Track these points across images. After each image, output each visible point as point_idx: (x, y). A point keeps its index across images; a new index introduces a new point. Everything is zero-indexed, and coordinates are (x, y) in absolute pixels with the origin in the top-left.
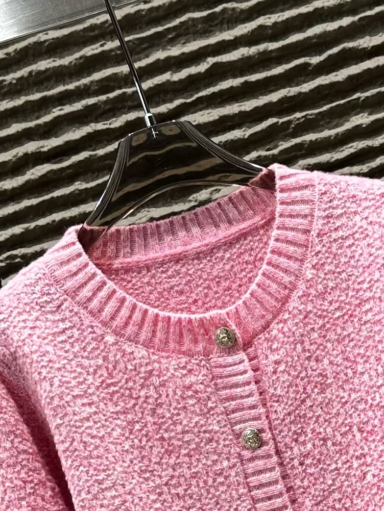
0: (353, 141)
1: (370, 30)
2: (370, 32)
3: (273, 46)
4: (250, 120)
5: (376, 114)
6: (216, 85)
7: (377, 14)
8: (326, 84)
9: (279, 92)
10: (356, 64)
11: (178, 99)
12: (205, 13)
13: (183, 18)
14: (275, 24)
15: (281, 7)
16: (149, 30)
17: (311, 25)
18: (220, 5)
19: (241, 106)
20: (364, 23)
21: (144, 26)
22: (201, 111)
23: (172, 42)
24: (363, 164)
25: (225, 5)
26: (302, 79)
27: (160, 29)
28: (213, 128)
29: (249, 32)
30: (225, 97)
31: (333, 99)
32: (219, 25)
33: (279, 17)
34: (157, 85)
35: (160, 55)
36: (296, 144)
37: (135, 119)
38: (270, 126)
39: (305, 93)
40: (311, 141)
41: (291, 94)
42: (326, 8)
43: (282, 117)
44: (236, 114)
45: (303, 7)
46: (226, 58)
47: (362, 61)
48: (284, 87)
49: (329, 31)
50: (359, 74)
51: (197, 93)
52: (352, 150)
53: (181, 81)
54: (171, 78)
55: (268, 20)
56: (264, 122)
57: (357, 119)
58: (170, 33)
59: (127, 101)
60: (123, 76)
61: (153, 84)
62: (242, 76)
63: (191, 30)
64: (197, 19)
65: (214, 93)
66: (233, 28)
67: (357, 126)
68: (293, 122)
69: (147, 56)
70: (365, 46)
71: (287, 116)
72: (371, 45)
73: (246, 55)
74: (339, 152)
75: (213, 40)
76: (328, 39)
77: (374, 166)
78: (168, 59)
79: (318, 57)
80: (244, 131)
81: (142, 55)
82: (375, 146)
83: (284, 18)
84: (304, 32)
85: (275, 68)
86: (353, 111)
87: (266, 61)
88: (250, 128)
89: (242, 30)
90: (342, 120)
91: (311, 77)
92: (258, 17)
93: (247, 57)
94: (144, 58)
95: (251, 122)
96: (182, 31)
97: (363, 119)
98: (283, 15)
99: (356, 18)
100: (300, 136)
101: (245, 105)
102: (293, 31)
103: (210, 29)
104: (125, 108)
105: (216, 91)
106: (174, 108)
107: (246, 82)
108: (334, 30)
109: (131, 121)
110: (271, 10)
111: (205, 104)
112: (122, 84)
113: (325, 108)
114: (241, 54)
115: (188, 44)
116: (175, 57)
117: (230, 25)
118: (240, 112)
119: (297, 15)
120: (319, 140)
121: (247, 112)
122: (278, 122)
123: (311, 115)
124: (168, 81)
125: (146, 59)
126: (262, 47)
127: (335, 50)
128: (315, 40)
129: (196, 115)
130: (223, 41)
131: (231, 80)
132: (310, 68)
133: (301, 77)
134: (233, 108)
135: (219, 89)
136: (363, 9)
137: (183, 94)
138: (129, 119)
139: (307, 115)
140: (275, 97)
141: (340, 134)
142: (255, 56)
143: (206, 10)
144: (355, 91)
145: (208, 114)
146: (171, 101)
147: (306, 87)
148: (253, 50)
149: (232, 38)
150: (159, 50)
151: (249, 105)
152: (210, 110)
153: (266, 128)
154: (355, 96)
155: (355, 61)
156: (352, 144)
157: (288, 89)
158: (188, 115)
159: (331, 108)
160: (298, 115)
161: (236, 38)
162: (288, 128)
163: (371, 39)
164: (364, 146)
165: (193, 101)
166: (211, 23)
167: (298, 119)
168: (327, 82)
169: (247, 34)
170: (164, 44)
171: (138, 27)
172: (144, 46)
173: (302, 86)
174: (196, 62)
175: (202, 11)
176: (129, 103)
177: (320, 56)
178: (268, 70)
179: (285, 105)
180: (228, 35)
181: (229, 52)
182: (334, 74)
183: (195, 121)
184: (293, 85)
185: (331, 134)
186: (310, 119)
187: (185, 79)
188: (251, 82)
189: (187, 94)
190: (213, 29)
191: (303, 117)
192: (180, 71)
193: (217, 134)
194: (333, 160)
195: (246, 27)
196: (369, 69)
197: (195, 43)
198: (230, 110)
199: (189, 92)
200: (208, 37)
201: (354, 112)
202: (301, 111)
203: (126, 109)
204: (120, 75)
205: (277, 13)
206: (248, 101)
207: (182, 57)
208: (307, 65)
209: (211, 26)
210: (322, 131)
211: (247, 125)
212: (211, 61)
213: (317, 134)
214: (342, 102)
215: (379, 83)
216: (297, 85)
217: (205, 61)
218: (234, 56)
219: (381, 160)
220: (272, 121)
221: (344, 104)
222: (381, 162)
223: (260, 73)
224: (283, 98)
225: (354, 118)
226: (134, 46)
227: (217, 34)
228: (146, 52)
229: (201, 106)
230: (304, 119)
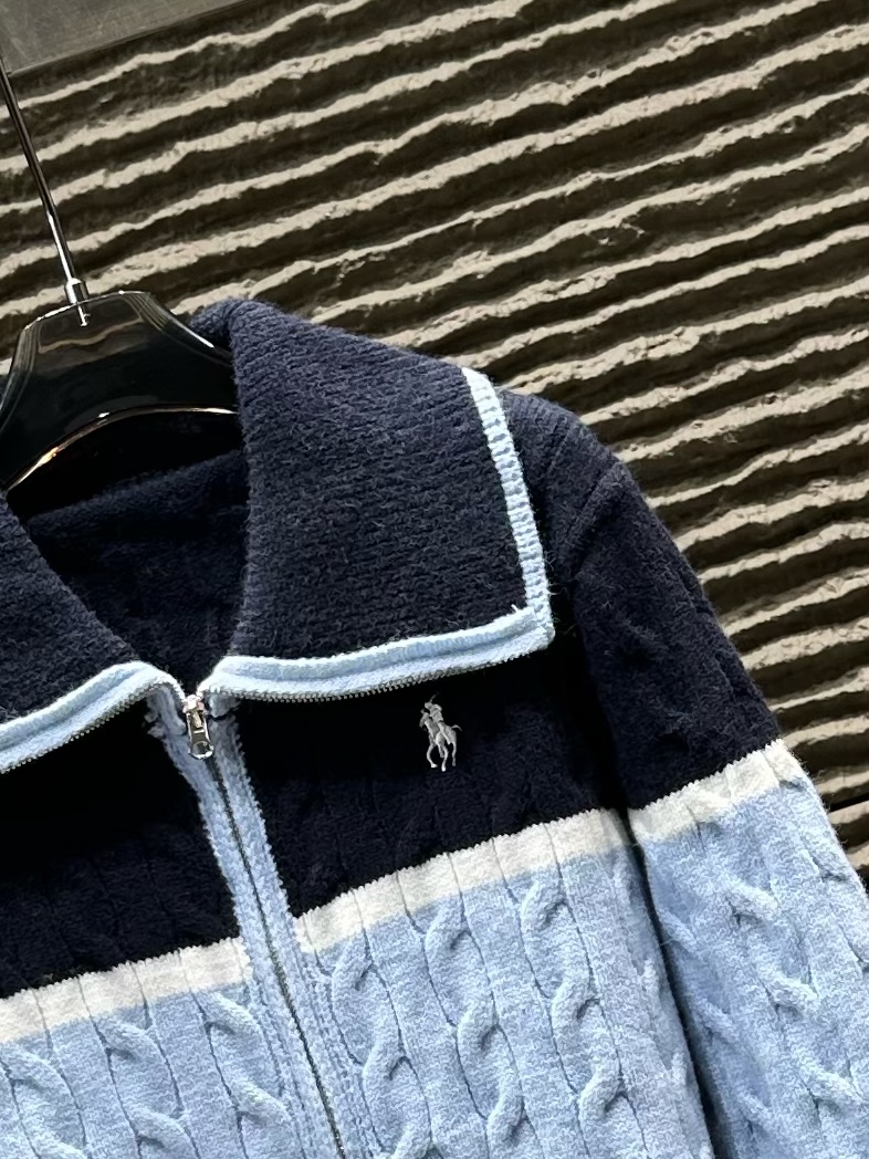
0: (459, 306)
1: (493, 87)
2: (493, 91)
3: (304, 119)
4: (259, 264)
5: (504, 252)
6: (192, 196)
7: (508, 57)
8: (407, 196)
9: (315, 208)
10: (465, 154)
11: (120, 222)
12: (172, 55)
13: (130, 65)
14: (309, 76)
15: (319, 43)
16: (63, 87)
17: (378, 78)
18: (202, 37)
19: (240, 236)
20: (481, 73)
21: (54, 78)
22: (163, 245)
23: (108, 111)
24: (479, 351)
25: (210, 39)
26: (361, 183)
27: (84, 85)
28: (185, 280)
29: (257, 92)
30: (209, 220)
31: (420, 223)
32: (198, 79)
33: (316, 62)
34: (79, 197)
35: (85, 136)
36: (348, 313)
37: (35, 263)
38: (297, 277)
39: (365, 213)
40: (376, 307)
41: (339, 214)
42: (407, 45)
43: (320, 257)
44: (232, 253)
45: (364, 43)
46: (212, 142)
47: (478, 148)
48: (325, 200)
49: (414, 91)
50: (471, 174)
51: (156, 211)
52: (457, 325)
53: (124, 187)
54: (105, 182)
55: (294, 69)
56: (285, 269)
57: (466, 262)
58: (104, 94)
59: (19, 227)
60: (12, 178)
61: (70, 193)
62: (243, 177)
63: (145, 88)
64: (157, 66)
65: (188, 212)
66: (225, 83)
67: (467, 277)
68: (342, 269)
69: (59, 139)
70: (484, 119)
71: (332, 257)
72: (495, 117)
73: (250, 138)
74: (430, 326)
75: (186, 108)
76: (412, 106)
77: (500, 356)
78: (100, 144)
79: (391, 140)
80: (246, 286)
81: (49, 137)
82: (501, 316)
83: (326, 65)
84: (365, 91)
85: (307, 161)
86: (459, 246)
87: (289, 147)
88: (257, 279)
89: (243, 87)
90: (438, 264)
91: (376, 179)
92: (274, 63)
93: (253, 142)
94: (53, 143)
95: (261, 268)
96: (127, 90)
97: (478, 263)
98: (324, 59)
99: (467, 64)
100: (357, 295)
101: (248, 235)
102: (344, 90)
103: (182, 85)
104: (16, 240)
105: (192, 207)
106: (111, 242)
107: (251, 190)
108: (424, 88)
109: (28, 266)
110: (301, 48)
111: (172, 233)
112: (11, 193)
113: (404, 241)
114: (242, 134)
115: (138, 115)
116: (113, 141)
117: (221, 78)
118: (239, 249)
119: (352, 60)
120: (392, 303)
121: (252, 248)
122: (312, 269)
123: (377, 255)
124: (100, 187)
125: (58, 144)
126: (282, 121)
127: (425, 127)
128: (385, 108)
129: (155, 253)
130: (208, 109)
131: (221, 186)
132: (376, 163)
133: (359, 179)
134: (225, 240)
135: (198, 204)
136: (480, 47)
137: (129, 213)
138: (24, 263)
139: (369, 254)
140: (306, 219)
141: (433, 293)
142: (268, 138)
143: (173, 48)
144: (462, 206)
145: (178, 252)
146: (105, 226)
147: (368, 200)
148: (265, 127)
149: (224, 104)
150: (81, 127)
151: (256, 235)
152: (181, 245)
153: (290, 281)
154: (463, 218)
155: (463, 149)
156: (456, 313)
157: (333, 203)
158: (138, 253)
159: (417, 241)
160: (352, 255)
161: (232, 104)
162: (333, 280)
163: (494, 107)
164: (480, 315)
165: (148, 227)
166: (182, 74)
167: (353, 263)
168: (408, 190)
169: (254, 96)
170: (91, 116)
171: (41, 83)
172: (54, 119)
173: (359, 198)
174: (155, 151)
175: (166, 50)
176: (24, 231)
177: (395, 138)
178: (293, 167)
179: (328, 235)
180: (216, 98)
181: (218, 130)
182: (423, 174)
183: (151, 266)
184: (342, 195)
185: (415, 293)
186: (374, 262)
187: (131, 184)
188: (261, 190)
189: (134, 214)
190: (188, 84)
191: (361, 259)
192: (123, 169)
193: (194, 290)
194: (420, 343)
195: (251, 83)
196: (491, 165)
197: (153, 112)
198: (219, 246)
199: (141, 208)
200: (178, 101)
201: (462, 249)
202: (358, 245)
203: (19, 243)
204: (7, 176)
205: (313, 54)
206: (255, 226)
207: (128, 140)
208: (370, 156)
209: (183, 80)
210: (399, 286)
211: (253, 273)
212: (184, 149)
213: (388, 292)
214: (438, 229)
215: (511, 191)
216: (351, 195)
217: (170, 149)
218: (228, 138)
219: (513, 343)
220: (301, 265)
221: (443, 232)
222: (513, 347)
223: (279, 171)
224: (322, 222)
225: (460, 261)
226: (35, 120)
227: (194, 96)
228: (57, 132)
229: (163, 237)
230: (363, 263)
